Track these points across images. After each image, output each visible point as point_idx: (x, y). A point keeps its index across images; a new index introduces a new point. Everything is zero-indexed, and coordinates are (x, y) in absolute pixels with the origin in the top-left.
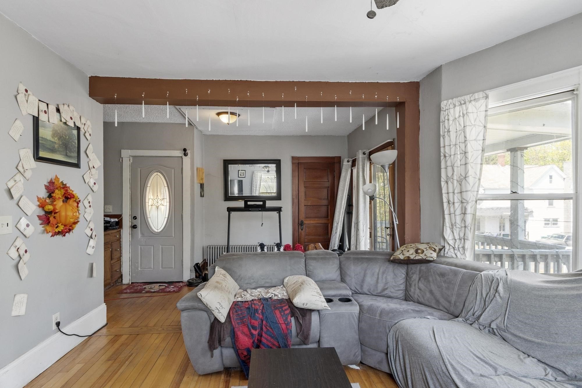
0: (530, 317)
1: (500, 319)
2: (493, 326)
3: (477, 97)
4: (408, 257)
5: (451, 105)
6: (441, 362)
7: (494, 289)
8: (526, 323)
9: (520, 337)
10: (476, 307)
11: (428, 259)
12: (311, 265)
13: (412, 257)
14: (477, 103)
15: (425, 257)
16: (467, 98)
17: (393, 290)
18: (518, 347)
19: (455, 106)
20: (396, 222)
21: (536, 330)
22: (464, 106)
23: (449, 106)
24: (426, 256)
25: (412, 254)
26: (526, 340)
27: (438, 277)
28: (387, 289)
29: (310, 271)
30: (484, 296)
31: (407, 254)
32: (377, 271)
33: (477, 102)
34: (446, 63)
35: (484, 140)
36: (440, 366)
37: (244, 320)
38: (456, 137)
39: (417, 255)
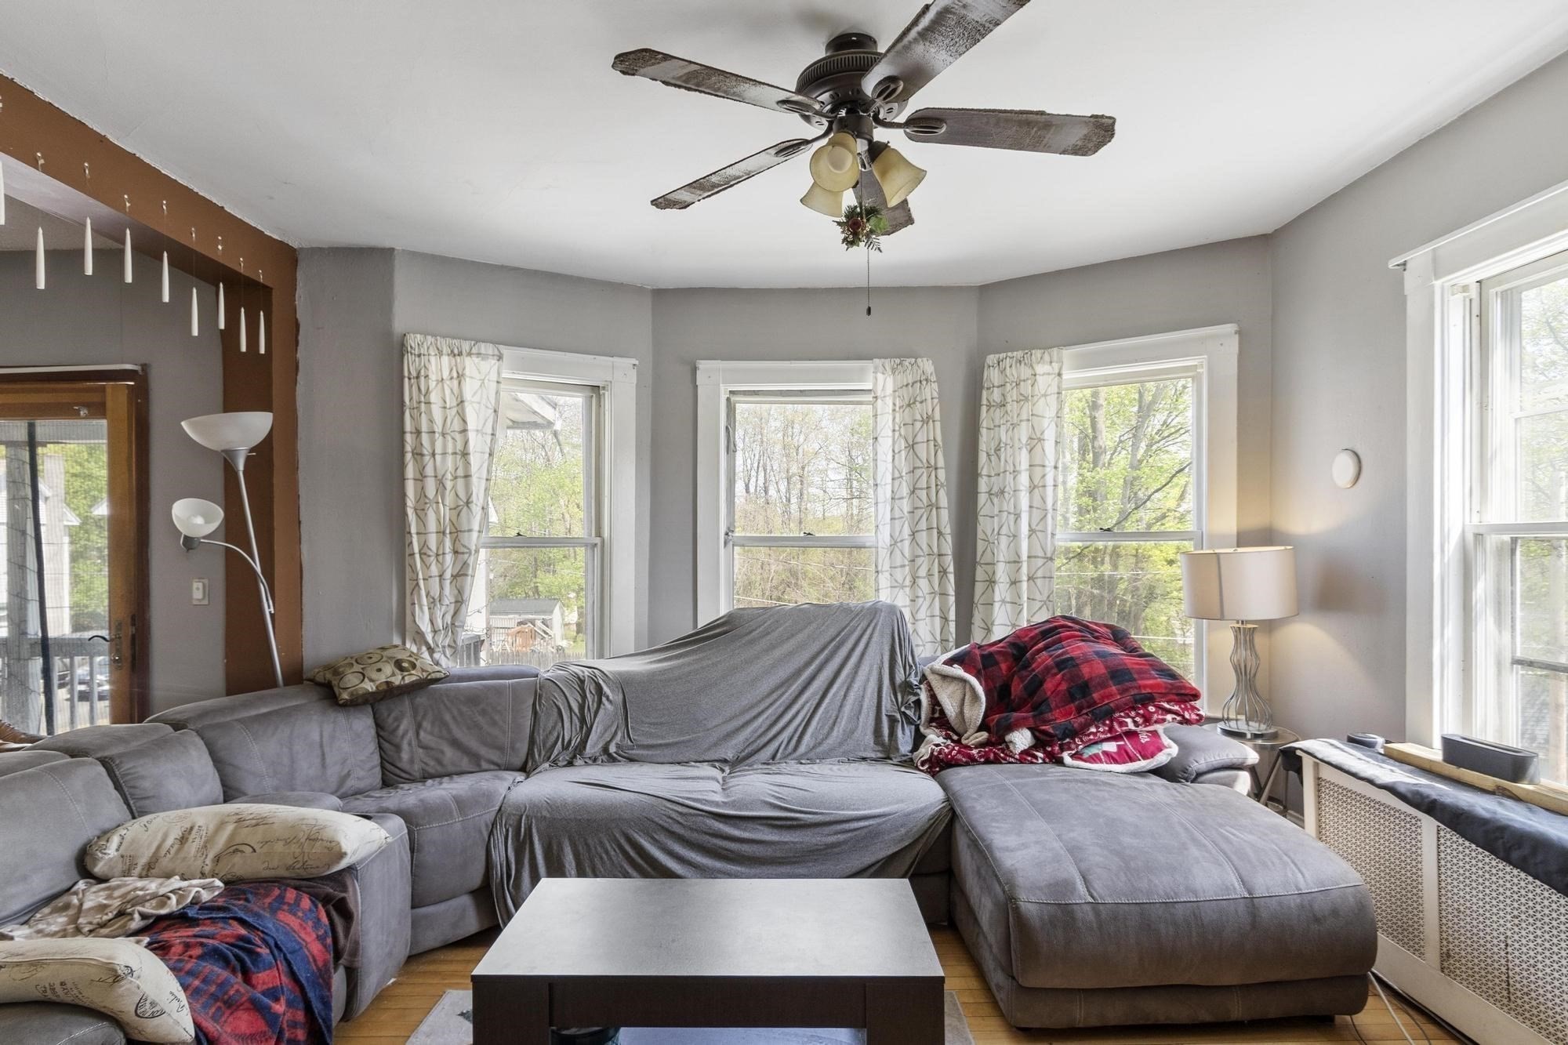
0: (666, 712)
1: (619, 734)
2: (612, 749)
3: (483, 351)
4: (387, 683)
5: (431, 348)
6: (669, 805)
7: (591, 692)
8: (661, 724)
9: (661, 745)
10: (566, 734)
11: (434, 676)
12: (143, 777)
13: (397, 680)
14: (482, 362)
15: (425, 674)
16: (466, 346)
17: (362, 773)
18: (661, 760)
19: (440, 353)
20: (269, 607)
21: (677, 726)
22: (458, 358)
23: (428, 348)
24: (427, 671)
25: (393, 675)
26: (667, 745)
27: (464, 709)
28: (348, 774)
29: (148, 798)
30: (576, 709)
31: (382, 678)
32: (316, 736)
33: (483, 359)
34: (403, 250)
35: (492, 434)
36: (672, 810)
37: (232, 993)
38: (445, 421)
39: (406, 673)
